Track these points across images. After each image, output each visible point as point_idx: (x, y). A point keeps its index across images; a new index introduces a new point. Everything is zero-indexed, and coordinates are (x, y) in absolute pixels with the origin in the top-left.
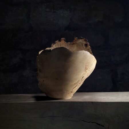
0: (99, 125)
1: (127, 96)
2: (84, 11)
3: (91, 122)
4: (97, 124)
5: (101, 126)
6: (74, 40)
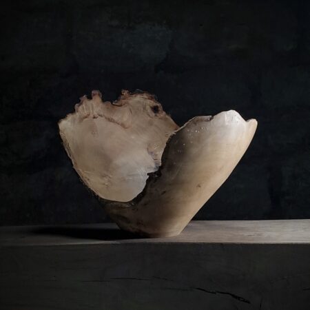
0: (239, 298)
1: (305, 229)
3: (218, 292)
4: (233, 296)
5: (244, 301)
6: (122, 97)
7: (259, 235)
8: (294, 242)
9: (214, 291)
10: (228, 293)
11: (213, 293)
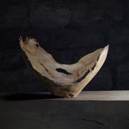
1: (127, 94)
2: (84, 10)
7: (108, 97)
8: (122, 100)
9: (89, 120)
10: (95, 121)
11: (88, 121)
